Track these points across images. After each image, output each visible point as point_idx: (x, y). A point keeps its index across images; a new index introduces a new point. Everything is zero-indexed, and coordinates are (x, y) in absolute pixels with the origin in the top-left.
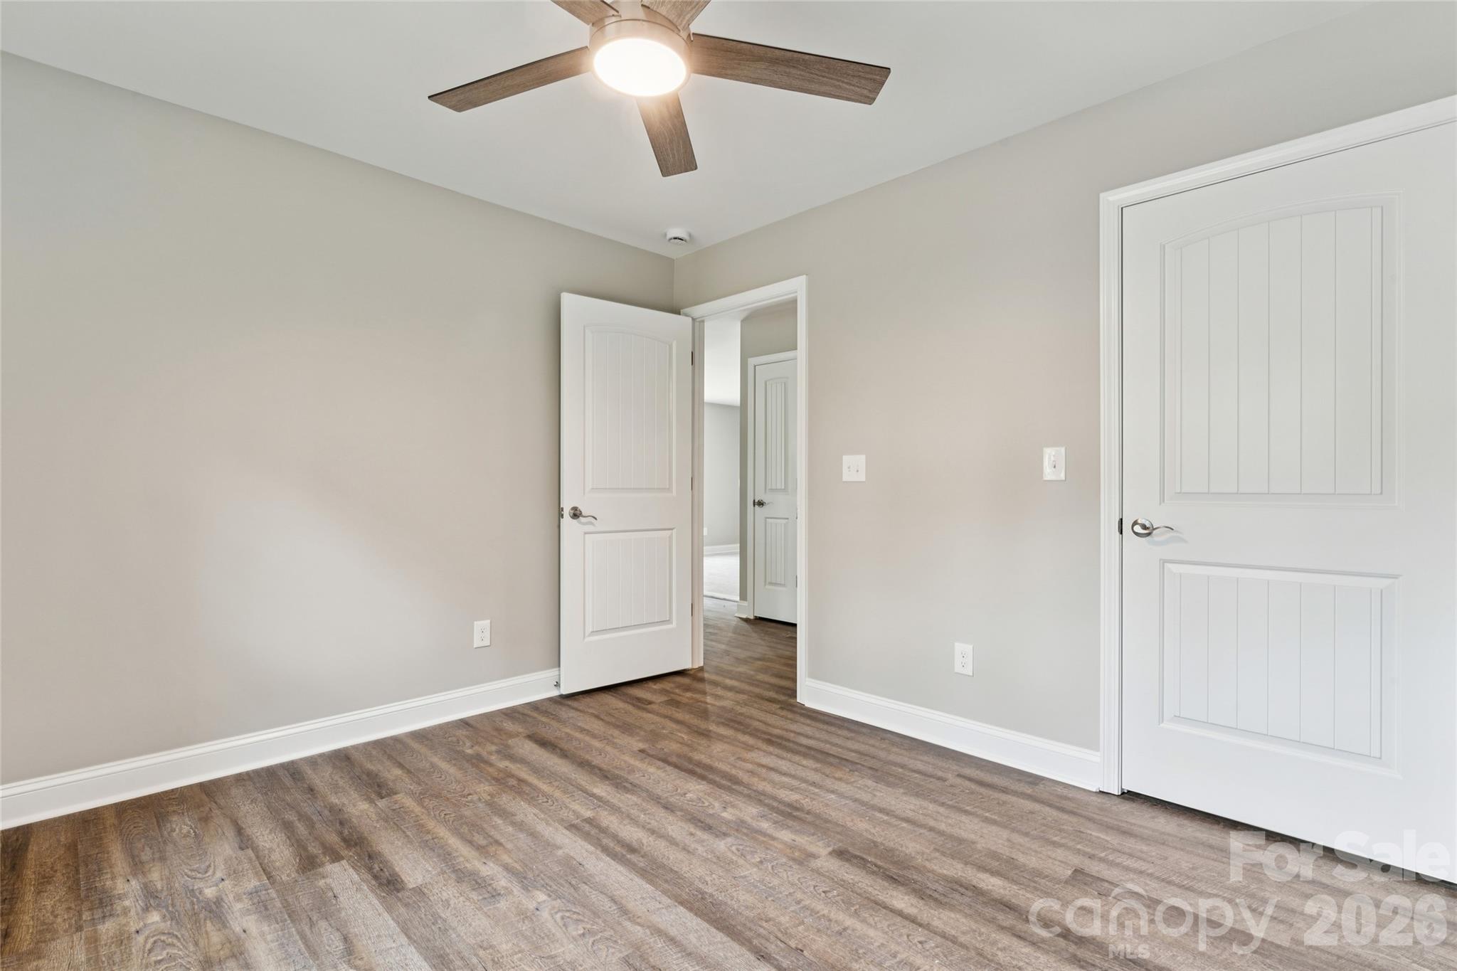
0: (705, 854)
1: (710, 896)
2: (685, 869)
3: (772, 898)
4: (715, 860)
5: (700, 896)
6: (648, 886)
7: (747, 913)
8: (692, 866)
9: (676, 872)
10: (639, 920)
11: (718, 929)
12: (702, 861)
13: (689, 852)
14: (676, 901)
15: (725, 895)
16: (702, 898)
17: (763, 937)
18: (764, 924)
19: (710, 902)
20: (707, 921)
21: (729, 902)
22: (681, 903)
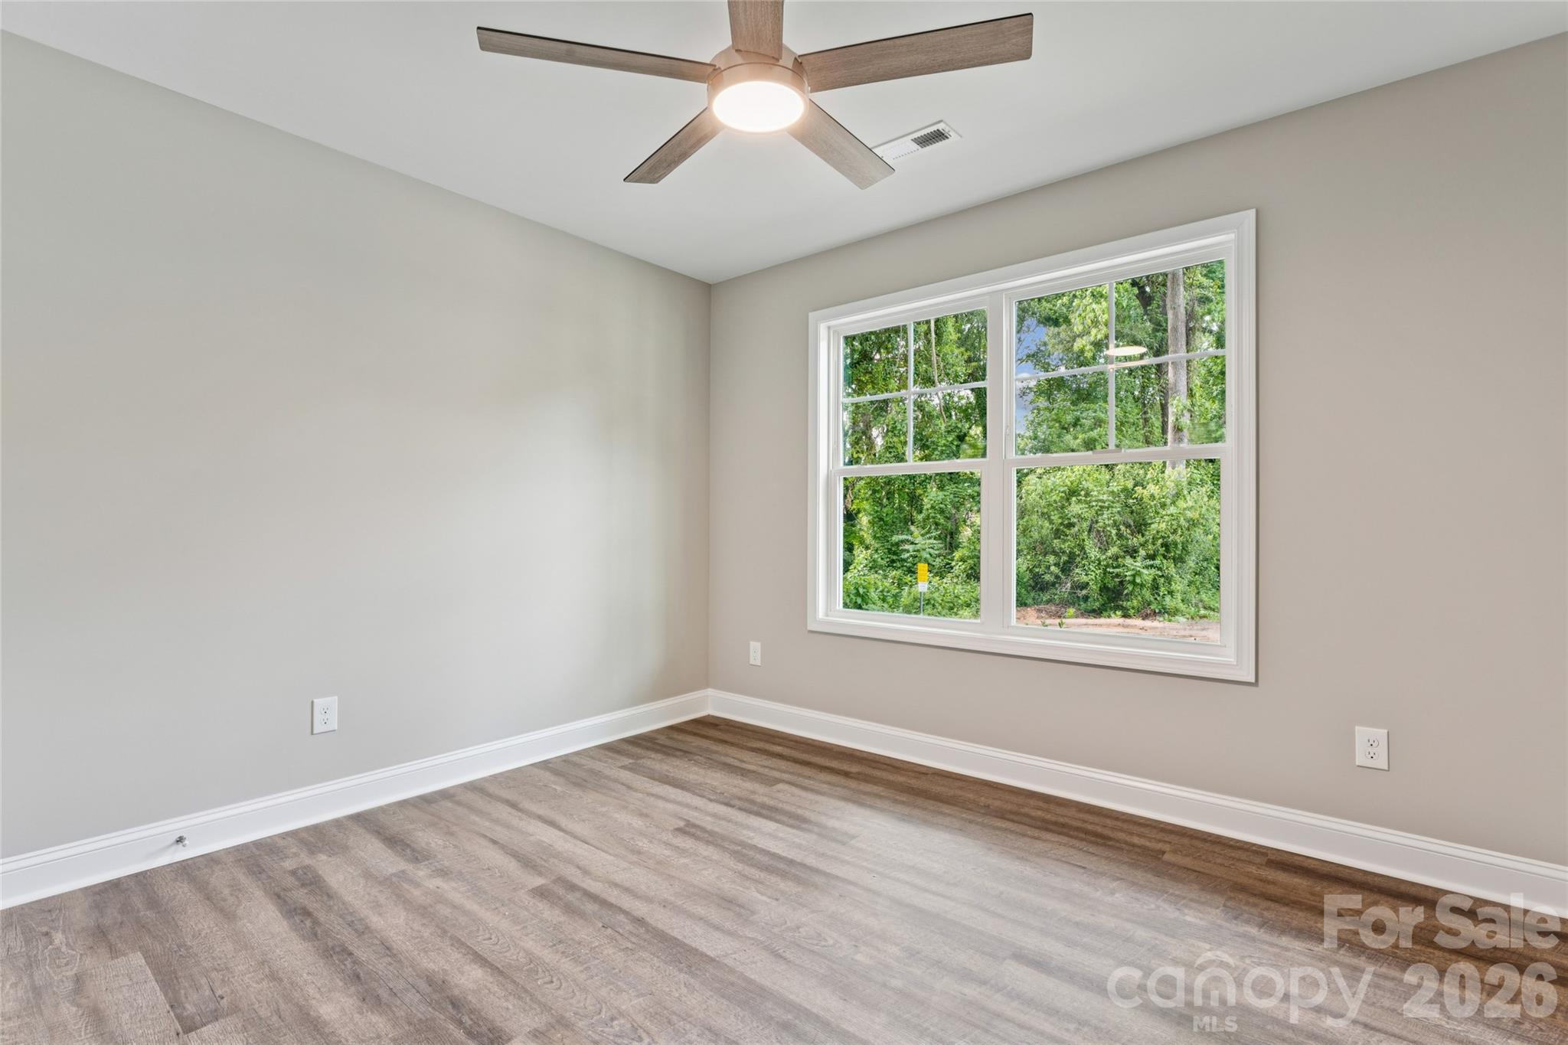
0: (688, 1027)
1: (682, 970)
2: (712, 1002)
3: (614, 971)
4: (674, 1018)
5: (693, 969)
6: (752, 977)
7: (645, 955)
8: (704, 1006)
9: (723, 997)
10: (753, 942)
11: (676, 939)
12: (691, 1016)
13: (710, 1030)
14: (718, 962)
15: (665, 971)
16: (691, 967)
17: (635, 934)
18: (630, 945)
19: (682, 963)
20: (685, 944)
21: (662, 964)
22: (712, 960)
